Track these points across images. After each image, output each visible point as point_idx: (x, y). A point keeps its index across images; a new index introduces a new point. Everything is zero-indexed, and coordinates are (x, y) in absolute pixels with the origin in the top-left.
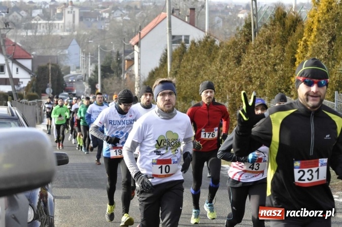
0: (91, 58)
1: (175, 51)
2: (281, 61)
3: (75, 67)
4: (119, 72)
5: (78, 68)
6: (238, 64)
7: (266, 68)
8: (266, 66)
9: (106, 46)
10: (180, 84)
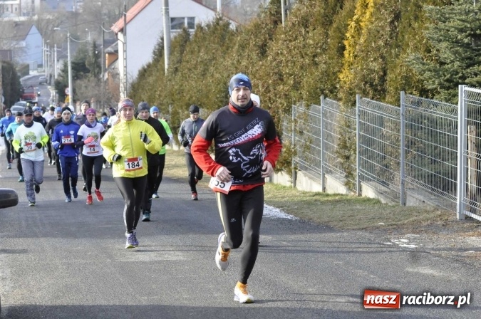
0: (58, 51)
1: (173, 40)
2: (324, 50)
3: (36, 66)
4: (96, 71)
5: (40, 66)
6: (262, 55)
7: (302, 60)
8: (303, 57)
9: (79, 34)
10: (182, 85)
